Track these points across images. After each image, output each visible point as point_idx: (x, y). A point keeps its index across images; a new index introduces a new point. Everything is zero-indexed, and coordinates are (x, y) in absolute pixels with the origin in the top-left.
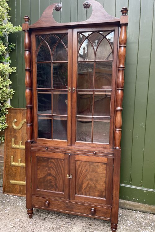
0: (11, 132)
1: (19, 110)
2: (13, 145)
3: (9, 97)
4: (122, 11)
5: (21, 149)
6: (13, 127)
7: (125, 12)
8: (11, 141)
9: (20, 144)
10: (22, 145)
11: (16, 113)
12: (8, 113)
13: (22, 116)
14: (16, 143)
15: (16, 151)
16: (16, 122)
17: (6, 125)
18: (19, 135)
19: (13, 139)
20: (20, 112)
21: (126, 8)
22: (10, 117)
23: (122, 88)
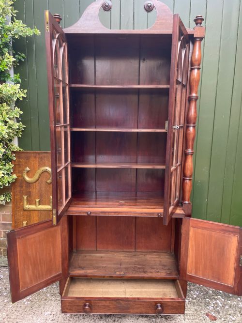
0: (21, 187)
1: (32, 154)
2: (27, 206)
3: (16, 135)
4: (195, 20)
5: (39, 211)
6: (24, 178)
7: (199, 21)
8: (22, 200)
9: (37, 204)
10: (39, 204)
11: (28, 158)
12: (15, 158)
13: (39, 162)
14: (30, 202)
15: (32, 214)
16: (29, 171)
17: (14, 176)
18: (35, 191)
19: (25, 197)
20: (35, 157)
21: (201, 17)
22: (19, 165)
23: (194, 123)
